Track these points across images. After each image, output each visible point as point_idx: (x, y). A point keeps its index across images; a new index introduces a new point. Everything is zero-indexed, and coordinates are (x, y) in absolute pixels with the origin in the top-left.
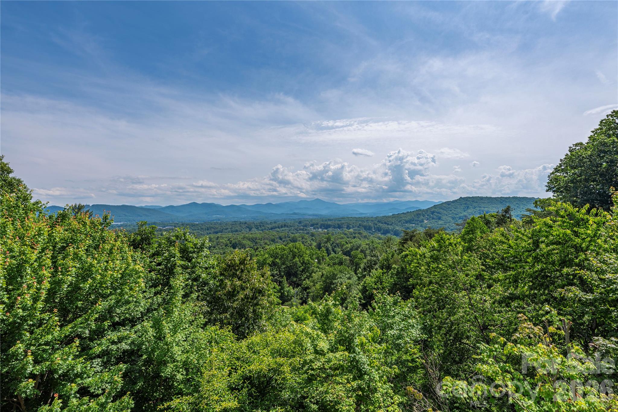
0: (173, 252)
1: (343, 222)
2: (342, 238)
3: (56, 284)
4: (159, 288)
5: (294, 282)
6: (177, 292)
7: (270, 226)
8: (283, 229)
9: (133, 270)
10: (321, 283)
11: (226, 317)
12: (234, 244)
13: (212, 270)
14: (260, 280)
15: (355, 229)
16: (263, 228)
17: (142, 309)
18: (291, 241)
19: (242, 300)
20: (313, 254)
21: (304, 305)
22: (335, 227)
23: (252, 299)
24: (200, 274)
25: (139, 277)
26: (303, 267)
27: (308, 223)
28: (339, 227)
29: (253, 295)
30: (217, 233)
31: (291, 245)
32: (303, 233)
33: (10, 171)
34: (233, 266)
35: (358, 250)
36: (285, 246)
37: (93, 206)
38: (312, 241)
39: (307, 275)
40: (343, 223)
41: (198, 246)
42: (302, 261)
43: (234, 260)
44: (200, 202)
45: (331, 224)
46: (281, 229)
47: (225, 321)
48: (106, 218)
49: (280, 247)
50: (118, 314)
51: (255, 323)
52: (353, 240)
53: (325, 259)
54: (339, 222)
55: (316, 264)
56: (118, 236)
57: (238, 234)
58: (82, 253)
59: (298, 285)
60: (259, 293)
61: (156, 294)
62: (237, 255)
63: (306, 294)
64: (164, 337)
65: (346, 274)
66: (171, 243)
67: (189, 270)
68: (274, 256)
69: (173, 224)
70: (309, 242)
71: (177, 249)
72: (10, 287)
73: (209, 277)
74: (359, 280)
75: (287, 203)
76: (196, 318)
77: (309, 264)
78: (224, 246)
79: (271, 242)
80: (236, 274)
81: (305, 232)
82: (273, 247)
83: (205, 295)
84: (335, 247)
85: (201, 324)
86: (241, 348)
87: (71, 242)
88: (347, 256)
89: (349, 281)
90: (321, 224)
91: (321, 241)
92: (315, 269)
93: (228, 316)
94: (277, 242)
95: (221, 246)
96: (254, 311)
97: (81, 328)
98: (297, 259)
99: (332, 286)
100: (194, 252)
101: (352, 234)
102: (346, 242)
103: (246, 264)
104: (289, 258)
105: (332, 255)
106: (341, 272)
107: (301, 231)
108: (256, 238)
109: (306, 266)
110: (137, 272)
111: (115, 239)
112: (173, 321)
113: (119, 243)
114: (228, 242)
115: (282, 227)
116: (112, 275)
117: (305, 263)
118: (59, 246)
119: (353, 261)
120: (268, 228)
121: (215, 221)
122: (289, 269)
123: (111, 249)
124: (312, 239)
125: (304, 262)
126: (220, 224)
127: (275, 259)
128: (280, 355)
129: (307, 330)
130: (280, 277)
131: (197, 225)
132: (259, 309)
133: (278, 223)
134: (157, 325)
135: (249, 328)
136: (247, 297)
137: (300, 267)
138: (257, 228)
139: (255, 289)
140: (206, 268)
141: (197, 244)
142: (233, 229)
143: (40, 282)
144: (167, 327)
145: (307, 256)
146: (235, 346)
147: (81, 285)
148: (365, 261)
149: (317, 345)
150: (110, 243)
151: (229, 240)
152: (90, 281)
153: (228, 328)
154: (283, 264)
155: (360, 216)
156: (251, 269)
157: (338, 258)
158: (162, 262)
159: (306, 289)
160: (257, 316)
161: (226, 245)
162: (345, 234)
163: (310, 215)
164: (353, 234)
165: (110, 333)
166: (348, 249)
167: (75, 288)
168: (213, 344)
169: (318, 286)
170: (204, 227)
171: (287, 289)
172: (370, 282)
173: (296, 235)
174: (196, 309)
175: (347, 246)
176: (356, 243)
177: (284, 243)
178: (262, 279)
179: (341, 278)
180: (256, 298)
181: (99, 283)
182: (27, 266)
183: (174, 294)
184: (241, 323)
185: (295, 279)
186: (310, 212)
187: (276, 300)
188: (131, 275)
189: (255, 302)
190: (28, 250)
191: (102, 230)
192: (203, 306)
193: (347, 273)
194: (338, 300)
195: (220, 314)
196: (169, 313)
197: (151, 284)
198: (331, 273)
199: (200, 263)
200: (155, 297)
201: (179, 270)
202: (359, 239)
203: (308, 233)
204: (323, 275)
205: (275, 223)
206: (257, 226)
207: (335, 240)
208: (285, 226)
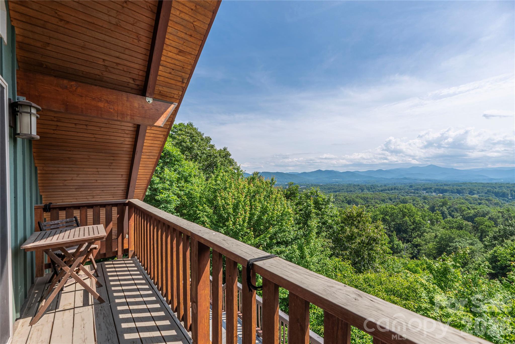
0: (309, 203)
1: (464, 187)
2: (463, 203)
3: (252, 215)
4: (301, 225)
5: (404, 238)
6: (313, 230)
7: (381, 188)
8: (393, 191)
9: (287, 212)
10: (435, 243)
11: (346, 254)
12: (348, 201)
13: (336, 219)
14: (374, 231)
15: (481, 195)
16: (374, 190)
17: (292, 237)
18: (401, 202)
19: (359, 243)
20: (425, 216)
21: (415, 259)
22: (452, 192)
23: (367, 244)
24: (327, 220)
25: (291, 217)
26: (413, 226)
27: (420, 187)
28: (459, 192)
29: (369, 242)
30: (336, 192)
31: (401, 205)
32: (414, 196)
33: (230, 155)
34: (351, 217)
35: (485, 217)
36: (395, 206)
37: (262, 172)
38: (424, 204)
39: (418, 234)
40: (464, 189)
41: (326, 200)
42: (412, 221)
43: (353, 213)
44: (324, 170)
45: (448, 189)
46: (391, 192)
47: (346, 257)
48: (272, 180)
49: (390, 206)
50: (280, 237)
51: (370, 264)
52: (478, 207)
53: (440, 221)
54: (459, 187)
55: (428, 225)
56: (279, 191)
57: (352, 194)
58: (262, 199)
59: (408, 241)
60: (373, 241)
61: (299, 229)
62: (354, 209)
63: (416, 250)
64: (305, 257)
65: (466, 239)
66: (308, 197)
67: (320, 216)
68: (385, 213)
69: (306, 185)
70: (421, 204)
71: (312, 201)
72: (234, 214)
73: (333, 223)
74: (485, 248)
75: (398, 169)
76: (324, 250)
77: (420, 224)
78: (341, 202)
79: (382, 202)
80: (354, 224)
81: (417, 195)
82: (383, 206)
83: (330, 235)
84: (453, 211)
85: (328, 254)
86: (359, 279)
87: (257, 193)
88: (468, 221)
89: (472, 247)
90: (435, 189)
91: (435, 204)
92: (428, 230)
93: (348, 254)
94: (387, 202)
95: (339, 202)
96: (369, 254)
97: (263, 240)
98: (407, 218)
99: (448, 248)
100: (323, 204)
101: (476, 200)
102: (468, 208)
103: (363, 217)
104: (399, 217)
105: (448, 219)
106: (460, 236)
107: (412, 194)
108: (368, 197)
109: (417, 227)
110: (289, 214)
111: (277, 192)
112: (311, 248)
113: (279, 195)
114: (344, 199)
115: (392, 190)
116: (277, 213)
117: (416, 223)
118: (252, 194)
119: (477, 228)
120: (379, 190)
121: (334, 184)
122: (399, 226)
123: (276, 198)
124: (425, 202)
125: (414, 222)
126: (338, 185)
127: (385, 216)
128: (394, 295)
129: (422, 281)
130: (390, 231)
131: (321, 185)
132: (374, 253)
133: (388, 186)
134: (301, 248)
135: (364, 266)
136: (362, 242)
137: (410, 226)
138: (369, 190)
139: (370, 237)
140: (331, 217)
141: (325, 199)
142: (348, 190)
143: (245, 213)
144: (307, 251)
145: (419, 216)
146: (355, 277)
147: (262, 217)
148: (496, 229)
149: (433, 298)
150: (275, 195)
151: (345, 198)
152: (266, 215)
153: (348, 261)
154: (393, 221)
155: (489, 182)
156: (366, 221)
157: (456, 222)
158: (303, 209)
159: (417, 246)
160: (372, 259)
161: (343, 202)
162: (467, 200)
163: (422, 180)
164: (478, 200)
165: (275, 247)
166: (471, 215)
167: (260, 218)
168: (337, 270)
169: (431, 245)
170: (326, 187)
171: (397, 243)
172: (504, 253)
173: (406, 197)
174: (325, 243)
175: (469, 211)
176: (482, 209)
177: (394, 204)
178: (376, 231)
179: (460, 242)
180: (371, 244)
181: (270, 217)
182: (240, 204)
183: (311, 231)
184: (358, 261)
185: (404, 235)
186: (423, 178)
187: (388, 250)
188: (286, 215)
189: (370, 247)
190: (241, 196)
191: (271, 187)
192: (330, 242)
193: (468, 238)
194: (459, 262)
195: (342, 250)
196: (308, 243)
197: (296, 222)
198: (448, 236)
199: (327, 213)
200: (299, 231)
201: (313, 215)
202: (487, 205)
203: (420, 196)
204: (436, 236)
205: (385, 186)
206: (368, 188)
207: (452, 204)
208: (395, 189)
